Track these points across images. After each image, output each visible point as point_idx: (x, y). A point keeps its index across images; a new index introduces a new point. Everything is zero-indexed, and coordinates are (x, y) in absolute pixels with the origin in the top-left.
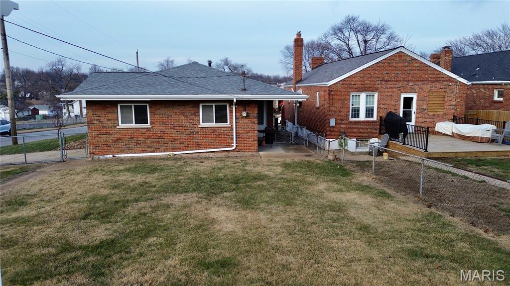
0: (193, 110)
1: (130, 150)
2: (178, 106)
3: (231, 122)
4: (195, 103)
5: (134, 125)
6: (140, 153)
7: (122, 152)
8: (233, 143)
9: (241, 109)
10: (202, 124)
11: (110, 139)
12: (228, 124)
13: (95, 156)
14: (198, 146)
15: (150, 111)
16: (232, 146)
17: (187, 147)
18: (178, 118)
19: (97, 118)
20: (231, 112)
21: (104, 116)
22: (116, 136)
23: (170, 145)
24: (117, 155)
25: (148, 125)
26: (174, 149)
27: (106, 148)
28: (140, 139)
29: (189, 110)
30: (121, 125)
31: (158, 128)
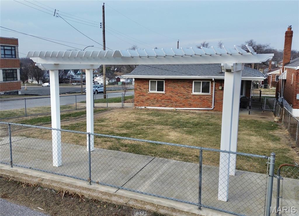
0: (188, 85)
1: (153, 105)
2: (181, 82)
3: (212, 92)
4: (190, 81)
5: (156, 92)
6: (159, 107)
7: (149, 106)
8: (212, 105)
9: (219, 84)
10: (194, 93)
11: (144, 98)
12: (209, 94)
13: (137, 107)
14: (190, 105)
15: (165, 84)
16: (211, 107)
17: (184, 106)
18: (180, 89)
19: (139, 87)
20: (212, 86)
21: (142, 86)
22: (147, 97)
23: (174, 104)
24: (147, 107)
25: (164, 92)
26: (176, 106)
27: (142, 103)
28: (159, 99)
29: (186, 85)
30: (150, 92)
31: (169, 94)
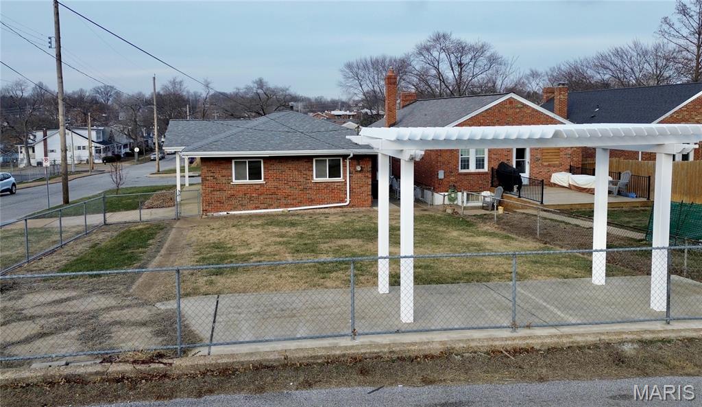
0: (306, 165)
1: (243, 207)
2: (293, 161)
3: (345, 177)
4: (309, 159)
5: (248, 181)
6: (253, 209)
7: (235, 209)
8: (346, 198)
9: (355, 163)
10: (316, 179)
11: (224, 195)
12: (341, 179)
13: (208, 214)
14: (311, 202)
15: (264, 166)
16: (346, 202)
17: (300, 203)
18: (291, 173)
19: (212, 174)
20: (345, 166)
21: (218, 172)
22: (229, 192)
23: (283, 201)
24: (230, 212)
25: (262, 181)
26: (286, 206)
27: (219, 205)
28: (254, 195)
30: (235, 182)
31: (272, 184)
